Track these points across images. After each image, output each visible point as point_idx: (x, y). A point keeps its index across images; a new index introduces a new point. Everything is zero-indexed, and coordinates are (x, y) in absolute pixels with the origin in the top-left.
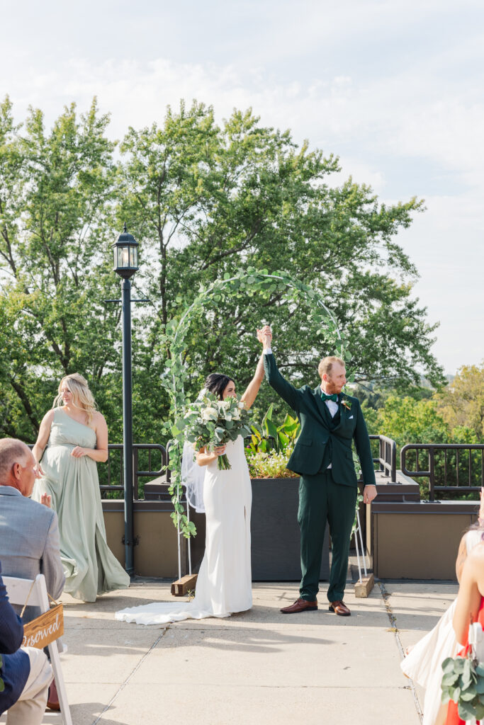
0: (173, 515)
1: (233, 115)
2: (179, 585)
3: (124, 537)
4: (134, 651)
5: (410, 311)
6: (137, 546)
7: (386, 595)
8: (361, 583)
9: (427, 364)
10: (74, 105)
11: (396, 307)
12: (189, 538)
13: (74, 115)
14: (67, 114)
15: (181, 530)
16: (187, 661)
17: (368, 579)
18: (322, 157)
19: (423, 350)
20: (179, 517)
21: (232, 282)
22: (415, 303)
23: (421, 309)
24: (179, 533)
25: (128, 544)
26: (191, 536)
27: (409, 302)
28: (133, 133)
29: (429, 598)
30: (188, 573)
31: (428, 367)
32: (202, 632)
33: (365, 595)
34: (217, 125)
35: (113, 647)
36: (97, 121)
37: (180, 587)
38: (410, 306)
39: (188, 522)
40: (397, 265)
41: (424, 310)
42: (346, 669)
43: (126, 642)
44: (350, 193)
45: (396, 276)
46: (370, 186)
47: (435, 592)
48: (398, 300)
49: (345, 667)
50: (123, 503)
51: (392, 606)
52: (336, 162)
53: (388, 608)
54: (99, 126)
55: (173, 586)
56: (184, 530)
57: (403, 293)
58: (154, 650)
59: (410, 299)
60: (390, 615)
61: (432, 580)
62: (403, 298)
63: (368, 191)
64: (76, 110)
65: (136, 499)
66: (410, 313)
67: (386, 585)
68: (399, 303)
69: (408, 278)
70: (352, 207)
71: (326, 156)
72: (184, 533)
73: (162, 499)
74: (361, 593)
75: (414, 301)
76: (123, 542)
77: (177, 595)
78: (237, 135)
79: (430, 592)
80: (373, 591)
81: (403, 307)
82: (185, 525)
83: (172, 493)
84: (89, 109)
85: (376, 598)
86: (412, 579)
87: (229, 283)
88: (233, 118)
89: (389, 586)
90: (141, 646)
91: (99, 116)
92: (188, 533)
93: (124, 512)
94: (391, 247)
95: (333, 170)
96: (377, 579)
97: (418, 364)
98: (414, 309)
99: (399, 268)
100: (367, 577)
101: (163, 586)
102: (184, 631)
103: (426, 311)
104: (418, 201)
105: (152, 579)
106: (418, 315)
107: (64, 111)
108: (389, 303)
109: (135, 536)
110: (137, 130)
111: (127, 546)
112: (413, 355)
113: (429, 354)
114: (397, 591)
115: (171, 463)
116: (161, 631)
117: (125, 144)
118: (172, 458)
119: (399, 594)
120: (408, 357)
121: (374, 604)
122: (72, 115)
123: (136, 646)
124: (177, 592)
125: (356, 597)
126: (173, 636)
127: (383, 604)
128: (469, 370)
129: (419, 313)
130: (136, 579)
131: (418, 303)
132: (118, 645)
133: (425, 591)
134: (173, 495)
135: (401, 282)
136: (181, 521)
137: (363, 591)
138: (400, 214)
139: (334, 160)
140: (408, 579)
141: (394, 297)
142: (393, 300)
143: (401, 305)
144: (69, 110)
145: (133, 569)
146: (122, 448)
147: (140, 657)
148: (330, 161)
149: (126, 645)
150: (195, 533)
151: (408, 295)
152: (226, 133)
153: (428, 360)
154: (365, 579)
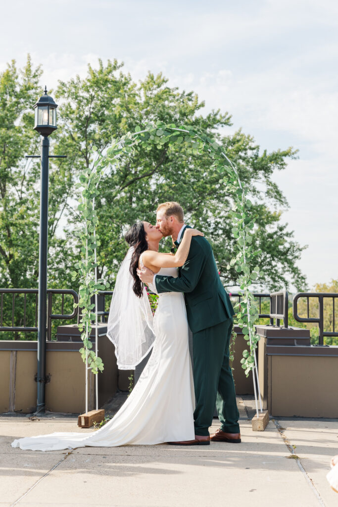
0: (82, 351)
1: (147, 76)
2: (85, 418)
3: (37, 374)
4: (32, 472)
5: (281, 233)
6: (48, 383)
7: (281, 429)
8: (258, 418)
9: (293, 274)
10: (14, 62)
11: (270, 229)
12: (96, 373)
13: (15, 69)
14: (10, 69)
15: (89, 365)
16: (85, 482)
17: (264, 415)
18: (219, 114)
19: (290, 263)
20: (87, 352)
21: (142, 135)
22: (285, 227)
23: (289, 232)
24: (87, 368)
25: (40, 381)
26: (99, 371)
27: (280, 226)
28: (63, 84)
29: (322, 432)
30: (95, 409)
31: (294, 277)
32: (104, 457)
33: (262, 428)
34: (134, 82)
35: (11, 469)
36: (33, 73)
37: (86, 419)
38: (281, 229)
39: (96, 357)
40: (272, 197)
41: (292, 233)
42: (252, 491)
43: (26, 465)
44: (238, 141)
45: (271, 205)
46: (253, 137)
47: (326, 427)
48: (271, 223)
49: (250, 490)
50: (37, 343)
51: (288, 437)
52: (229, 119)
53: (284, 439)
54: (35, 76)
55: (80, 418)
56: (92, 366)
57: (275, 218)
58: (53, 472)
59: (281, 223)
60: (288, 446)
61: (322, 418)
62: (275, 223)
63: (251, 140)
64: (16, 65)
65: (49, 339)
66: (281, 234)
67: (280, 422)
68: (272, 226)
69: (280, 208)
70: (238, 151)
71: (222, 113)
72: (92, 369)
73: (73, 341)
74: (258, 427)
75: (284, 225)
76: (36, 379)
77: (83, 427)
78: (150, 92)
79: (321, 427)
80: (269, 426)
81: (276, 229)
82: (93, 360)
83: (81, 330)
84: (26, 65)
85: (272, 431)
86: (302, 417)
87: (139, 135)
88: (147, 79)
89: (282, 423)
90: (40, 468)
91: (33, 69)
92: (97, 370)
93: (37, 351)
94: (269, 183)
95: (225, 123)
96: (271, 417)
97: (287, 273)
98: (284, 232)
99: (273, 199)
100: (263, 413)
101: (71, 420)
102: (86, 456)
103: (293, 234)
104: (293, 151)
105: (61, 415)
106: (287, 236)
107: (7, 67)
108: (264, 226)
109: (47, 374)
110: (66, 82)
111: (39, 383)
112: (283, 266)
113: (295, 266)
114: (291, 426)
115: (81, 301)
116: (64, 456)
117: (58, 92)
118: (83, 297)
119: (292, 428)
120: (279, 268)
121: (271, 437)
122: (13, 69)
123: (35, 468)
124: (83, 423)
125: (253, 430)
126: (74, 460)
127: (280, 436)
128: (322, 287)
129: (287, 235)
130: (47, 414)
131: (287, 227)
132: (16, 467)
133: (317, 427)
134: (83, 332)
135: (274, 210)
136: (89, 356)
137: (260, 425)
138: (277, 158)
139: (227, 117)
140: (299, 417)
141: (268, 221)
142: (266, 223)
143: (273, 228)
144: (11, 66)
145: (44, 405)
146: (37, 292)
147: (37, 478)
148: (224, 117)
149: (26, 467)
150: (102, 369)
151: (278, 220)
152: (141, 89)
153: (295, 271)
154: (261, 415)
